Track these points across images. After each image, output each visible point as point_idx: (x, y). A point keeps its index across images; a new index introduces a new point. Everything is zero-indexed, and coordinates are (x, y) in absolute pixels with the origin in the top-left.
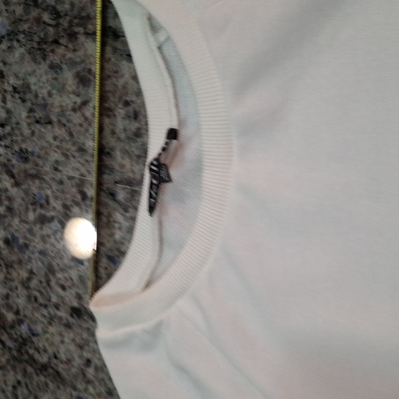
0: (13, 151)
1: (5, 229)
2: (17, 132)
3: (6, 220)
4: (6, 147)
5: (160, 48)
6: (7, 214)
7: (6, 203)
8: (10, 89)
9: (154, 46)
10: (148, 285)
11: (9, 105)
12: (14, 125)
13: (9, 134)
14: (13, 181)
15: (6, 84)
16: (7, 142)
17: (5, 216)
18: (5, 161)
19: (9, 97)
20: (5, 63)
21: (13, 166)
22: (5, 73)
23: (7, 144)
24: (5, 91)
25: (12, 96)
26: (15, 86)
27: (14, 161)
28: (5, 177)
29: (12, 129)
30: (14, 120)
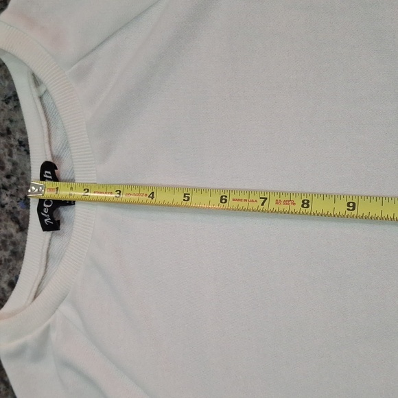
0: (19, 199)
1: (9, 272)
2: (22, 181)
3: (11, 264)
4: (11, 195)
5: (41, 98)
6: (11, 258)
7: (11, 248)
8: (17, 143)
9: (36, 95)
10: (35, 297)
11: (15, 158)
12: (20, 176)
13: (15, 184)
14: (17, 226)
15: (12, 139)
16: (13, 191)
17: (9, 261)
18: (11, 209)
19: (15, 150)
20: (11, 121)
21: (18, 212)
22: (11, 130)
23: (12, 193)
24: (12, 146)
25: (18, 149)
26: (20, 140)
27: (19, 208)
28: (11, 223)
29: (18, 179)
30: (19, 171)
